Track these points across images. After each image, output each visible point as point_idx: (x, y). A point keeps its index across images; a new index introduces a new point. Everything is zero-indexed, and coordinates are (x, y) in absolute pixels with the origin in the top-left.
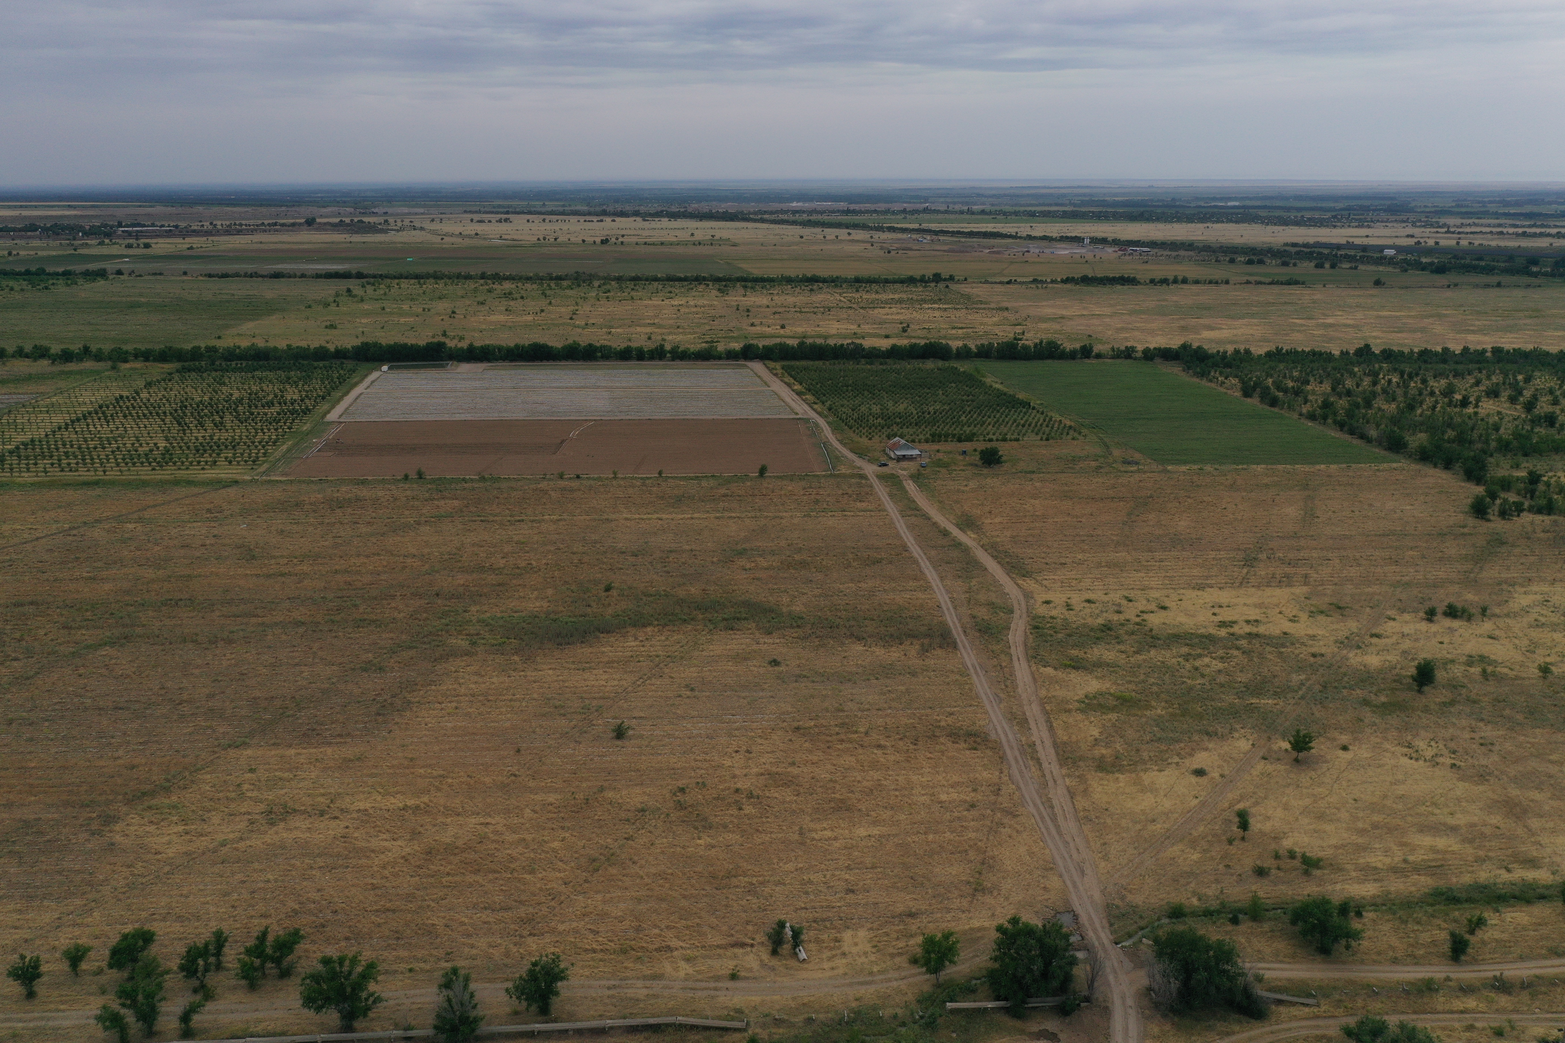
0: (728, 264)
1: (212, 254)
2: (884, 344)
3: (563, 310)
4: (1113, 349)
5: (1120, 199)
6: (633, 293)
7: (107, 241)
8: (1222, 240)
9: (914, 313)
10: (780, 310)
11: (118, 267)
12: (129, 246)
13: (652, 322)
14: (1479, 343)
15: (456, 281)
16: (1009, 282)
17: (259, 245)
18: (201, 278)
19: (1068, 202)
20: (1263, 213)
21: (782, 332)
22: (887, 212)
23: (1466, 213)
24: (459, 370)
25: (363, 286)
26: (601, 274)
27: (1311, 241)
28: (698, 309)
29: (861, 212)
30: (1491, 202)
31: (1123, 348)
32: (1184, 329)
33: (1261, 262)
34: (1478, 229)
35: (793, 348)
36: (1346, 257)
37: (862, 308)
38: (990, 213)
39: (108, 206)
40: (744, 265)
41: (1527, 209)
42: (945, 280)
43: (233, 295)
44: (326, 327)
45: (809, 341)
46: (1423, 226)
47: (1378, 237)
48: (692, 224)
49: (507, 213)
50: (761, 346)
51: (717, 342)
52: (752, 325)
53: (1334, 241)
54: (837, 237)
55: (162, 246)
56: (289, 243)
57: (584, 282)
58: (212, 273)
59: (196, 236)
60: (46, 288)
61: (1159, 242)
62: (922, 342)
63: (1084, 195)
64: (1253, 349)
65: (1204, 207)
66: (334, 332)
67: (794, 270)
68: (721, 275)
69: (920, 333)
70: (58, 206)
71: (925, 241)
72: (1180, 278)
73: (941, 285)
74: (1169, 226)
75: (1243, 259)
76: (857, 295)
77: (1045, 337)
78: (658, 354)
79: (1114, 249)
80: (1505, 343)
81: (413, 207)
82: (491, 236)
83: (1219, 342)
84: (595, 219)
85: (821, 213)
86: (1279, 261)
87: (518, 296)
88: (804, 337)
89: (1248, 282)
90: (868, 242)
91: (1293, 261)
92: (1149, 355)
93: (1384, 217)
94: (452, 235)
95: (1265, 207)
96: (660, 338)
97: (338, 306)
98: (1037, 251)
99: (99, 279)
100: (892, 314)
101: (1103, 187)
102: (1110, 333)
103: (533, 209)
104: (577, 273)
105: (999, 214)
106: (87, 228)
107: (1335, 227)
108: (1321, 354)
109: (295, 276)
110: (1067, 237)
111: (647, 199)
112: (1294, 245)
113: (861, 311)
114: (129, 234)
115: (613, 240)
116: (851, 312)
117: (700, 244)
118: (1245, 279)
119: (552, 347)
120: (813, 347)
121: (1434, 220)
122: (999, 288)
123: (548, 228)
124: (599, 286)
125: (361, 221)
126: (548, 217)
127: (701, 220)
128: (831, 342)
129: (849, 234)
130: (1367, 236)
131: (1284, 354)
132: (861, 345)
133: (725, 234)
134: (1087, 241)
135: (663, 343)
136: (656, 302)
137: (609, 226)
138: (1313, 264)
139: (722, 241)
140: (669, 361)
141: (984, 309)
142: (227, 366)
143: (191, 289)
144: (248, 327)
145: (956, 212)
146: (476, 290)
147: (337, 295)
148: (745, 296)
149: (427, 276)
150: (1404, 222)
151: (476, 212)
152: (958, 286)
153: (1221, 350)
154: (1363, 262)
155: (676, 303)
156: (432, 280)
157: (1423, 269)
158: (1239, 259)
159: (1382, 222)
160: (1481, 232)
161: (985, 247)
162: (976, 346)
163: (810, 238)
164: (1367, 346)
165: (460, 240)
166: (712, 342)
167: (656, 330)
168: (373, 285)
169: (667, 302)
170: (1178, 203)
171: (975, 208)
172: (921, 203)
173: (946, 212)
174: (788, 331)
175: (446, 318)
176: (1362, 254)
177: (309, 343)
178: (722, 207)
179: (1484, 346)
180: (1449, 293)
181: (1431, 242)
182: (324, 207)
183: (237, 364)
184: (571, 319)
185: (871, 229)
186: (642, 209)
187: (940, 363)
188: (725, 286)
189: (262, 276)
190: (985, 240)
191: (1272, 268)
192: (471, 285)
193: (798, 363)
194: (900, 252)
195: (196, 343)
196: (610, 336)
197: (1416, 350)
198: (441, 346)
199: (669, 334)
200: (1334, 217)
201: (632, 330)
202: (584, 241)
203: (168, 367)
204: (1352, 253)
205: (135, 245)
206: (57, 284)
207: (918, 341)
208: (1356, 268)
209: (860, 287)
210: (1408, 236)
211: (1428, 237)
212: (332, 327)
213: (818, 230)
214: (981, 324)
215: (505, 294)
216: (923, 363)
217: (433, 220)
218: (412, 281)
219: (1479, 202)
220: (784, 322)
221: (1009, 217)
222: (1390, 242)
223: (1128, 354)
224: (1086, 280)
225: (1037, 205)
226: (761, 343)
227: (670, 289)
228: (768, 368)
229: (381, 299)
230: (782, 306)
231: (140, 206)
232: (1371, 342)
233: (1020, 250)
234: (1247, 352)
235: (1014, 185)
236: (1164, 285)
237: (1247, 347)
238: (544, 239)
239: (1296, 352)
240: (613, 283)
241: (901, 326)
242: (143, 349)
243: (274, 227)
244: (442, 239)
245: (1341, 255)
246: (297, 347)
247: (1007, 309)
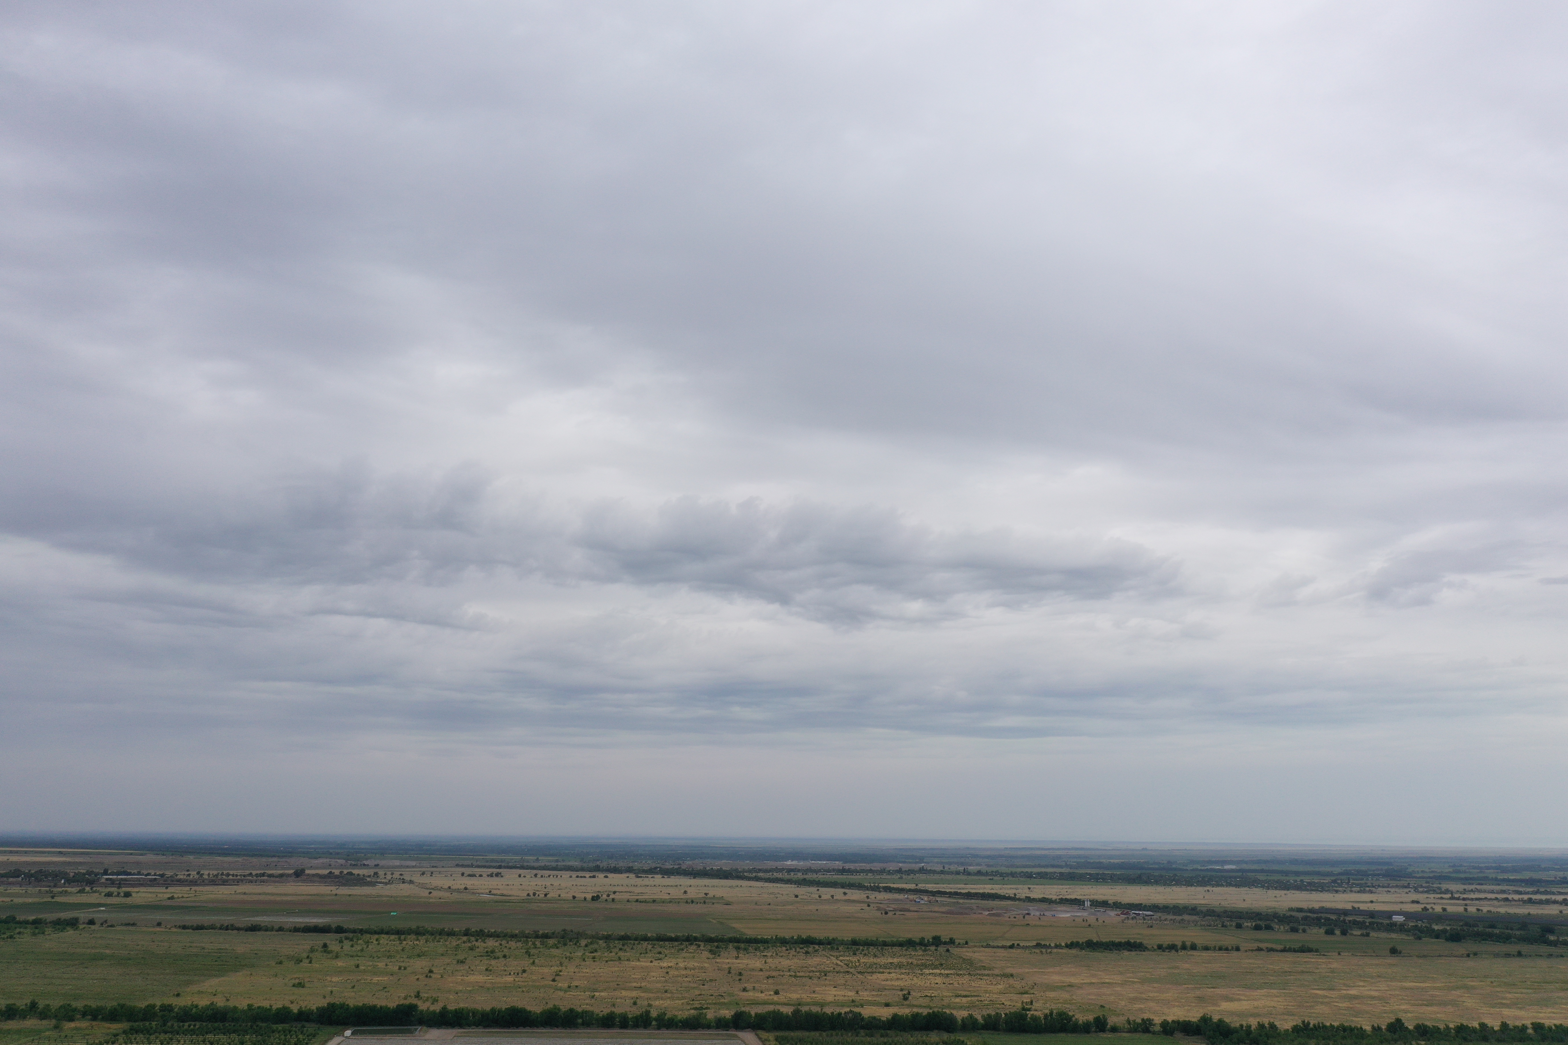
0: (722, 923)
1: (194, 904)
2: (885, 1013)
3: (546, 970)
4: (1129, 1022)
5: (1116, 861)
6: (621, 954)
7: (87, 889)
8: (1224, 904)
9: (915, 978)
10: (774, 974)
11: (91, 916)
12: (109, 895)
13: (638, 985)
14: (1517, 1018)
15: (438, 938)
16: (1012, 947)
17: (242, 896)
18: (175, 930)
19: (1063, 864)
20: (1261, 877)
21: (776, 998)
22: (882, 871)
23: (1466, 879)
24: (427, 1036)
25: (341, 942)
26: (589, 932)
27: (1316, 906)
28: (688, 972)
29: (856, 872)
30: (1488, 868)
31: (1139, 1021)
32: (1200, 999)
33: (1268, 928)
34: (1482, 896)
35: (787, 1016)
36: (1355, 922)
37: (859, 973)
38: (986, 874)
39: (99, 854)
40: (737, 925)
41: (1527, 875)
42: (945, 943)
43: (204, 948)
44: (294, 986)
45: (804, 1009)
46: (1426, 892)
47: (1383, 902)
48: (685, 881)
49: (500, 867)
50: (753, 1013)
51: (707, 1008)
52: (745, 990)
53: (1340, 906)
54: (832, 896)
55: (142, 895)
56: (273, 894)
57: (570, 941)
58: (187, 924)
59: (180, 885)
60: (11, 937)
61: (1161, 906)
62: (925, 1012)
63: (1079, 857)
64: (1277, 1023)
65: (1201, 870)
66: (301, 991)
67: (788, 931)
68: (713, 936)
69: (922, 1001)
70: (49, 852)
71: (922, 902)
72: (1188, 944)
73: (941, 949)
74: (1168, 889)
75: (1249, 924)
76: (854, 959)
77: (1056, 1007)
78: (643, 1022)
79: (1116, 913)
80: (1542, 1018)
81: (406, 859)
82: (480, 891)
83: (1241, 1014)
84: (588, 874)
85: (816, 871)
86: (1287, 927)
87: (500, 954)
88: (799, 1005)
89: (1260, 949)
90: (863, 902)
91: (1301, 927)
92: (1169, 1029)
93: (1383, 881)
94: (441, 889)
95: (1262, 871)
96: (646, 1003)
97: (310, 962)
98: (1038, 913)
99: (68, 928)
100: (891, 980)
101: (1098, 849)
102: (1123, 1003)
103: (525, 864)
104: (564, 930)
105: (996, 875)
106: (72, 874)
107: (1337, 891)
108: (1351, 1029)
109: (272, 929)
110: (1067, 900)
111: (641, 855)
112: (1300, 910)
113: (860, 976)
114: (112, 882)
115: (605, 896)
116: (848, 976)
117: (692, 902)
118: (1255, 945)
119: (530, 1012)
120: (809, 1015)
121: (1435, 885)
122: (1002, 953)
123: (539, 883)
124: (586, 946)
125: (351, 874)
126: (540, 873)
127: (694, 878)
128: (828, 1010)
129: (845, 894)
130: (1372, 902)
131: (1312, 1029)
132: (860, 1014)
133: (718, 892)
134: (1087, 904)
135: (648, 1009)
136: (644, 963)
137: (602, 883)
138: (1322, 931)
139: (715, 900)
140: (654, 1029)
141: (988, 975)
142: (179, 1027)
143: (162, 941)
144: (212, 983)
145: (952, 873)
146: (457, 947)
147: (312, 950)
148: (737, 958)
149: (409, 932)
150: (1406, 887)
151: (468, 866)
152: (958, 950)
153: (1244, 1024)
154: (1373, 929)
155: (665, 965)
156: (413, 936)
157: (1437, 937)
158: (1246, 924)
159: (1383, 887)
160: (1486, 898)
161: (983, 909)
162: (983, 1016)
163: (805, 897)
164: (1398, 1021)
165: (447, 894)
166: (702, 1008)
167: (642, 994)
168: (352, 940)
169: (656, 963)
170: (1174, 866)
171: (971, 868)
172: (916, 863)
173: (942, 872)
174: (781, 998)
175: (421, 977)
176: (1370, 920)
177: (273, 1003)
178: (717, 865)
179: (1524, 1022)
180: (1470, 963)
181: (1438, 909)
182: (316, 858)
183: (189, 1026)
184: (554, 980)
185: (867, 888)
186: (636, 865)
187: (945, 1036)
188: (717, 947)
189: (239, 929)
190: (983, 902)
191: (1281, 935)
192: (453, 942)
193: (792, 1034)
194: (898, 913)
195: (150, 1001)
196: (593, 1001)
197: (1452, 1026)
198: (412, 1008)
199: (657, 998)
200: (1334, 881)
201: (617, 993)
202: (574, 897)
203: (116, 1027)
204: (1359, 919)
205: (116, 894)
206: (23, 933)
207: (920, 1011)
208: (1368, 935)
209: (857, 950)
210: (1413, 902)
211: (1436, 904)
212: (300, 985)
213: (813, 889)
214: (986, 992)
215: (487, 952)
216: (927, 1035)
217: (423, 874)
218: (392, 937)
219: (1475, 868)
220: (778, 988)
221: (1006, 879)
222: (1396, 908)
223: (1145, 1027)
224: (1091, 945)
225: (1034, 867)
226: (753, 1011)
227: (660, 950)
228: (760, 1039)
229: (357, 956)
230: (776, 969)
231: (131, 854)
232: (1403, 1017)
233: (1020, 912)
234: (1272, 1026)
235: (1009, 846)
236: (1173, 951)
237: (1272, 1020)
238: (534, 894)
239: (1324, 1027)
240: (601, 942)
241: (900, 993)
242: (94, 1006)
243: (261, 878)
244: (430, 893)
245: (1350, 921)
246: (259, 1007)
247: (1012, 975)
